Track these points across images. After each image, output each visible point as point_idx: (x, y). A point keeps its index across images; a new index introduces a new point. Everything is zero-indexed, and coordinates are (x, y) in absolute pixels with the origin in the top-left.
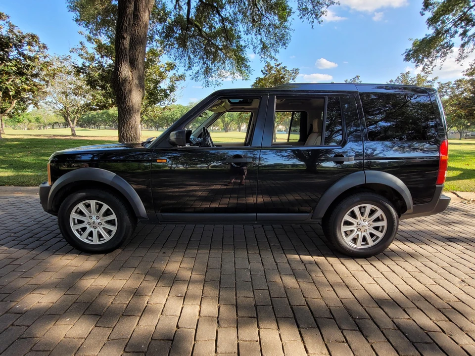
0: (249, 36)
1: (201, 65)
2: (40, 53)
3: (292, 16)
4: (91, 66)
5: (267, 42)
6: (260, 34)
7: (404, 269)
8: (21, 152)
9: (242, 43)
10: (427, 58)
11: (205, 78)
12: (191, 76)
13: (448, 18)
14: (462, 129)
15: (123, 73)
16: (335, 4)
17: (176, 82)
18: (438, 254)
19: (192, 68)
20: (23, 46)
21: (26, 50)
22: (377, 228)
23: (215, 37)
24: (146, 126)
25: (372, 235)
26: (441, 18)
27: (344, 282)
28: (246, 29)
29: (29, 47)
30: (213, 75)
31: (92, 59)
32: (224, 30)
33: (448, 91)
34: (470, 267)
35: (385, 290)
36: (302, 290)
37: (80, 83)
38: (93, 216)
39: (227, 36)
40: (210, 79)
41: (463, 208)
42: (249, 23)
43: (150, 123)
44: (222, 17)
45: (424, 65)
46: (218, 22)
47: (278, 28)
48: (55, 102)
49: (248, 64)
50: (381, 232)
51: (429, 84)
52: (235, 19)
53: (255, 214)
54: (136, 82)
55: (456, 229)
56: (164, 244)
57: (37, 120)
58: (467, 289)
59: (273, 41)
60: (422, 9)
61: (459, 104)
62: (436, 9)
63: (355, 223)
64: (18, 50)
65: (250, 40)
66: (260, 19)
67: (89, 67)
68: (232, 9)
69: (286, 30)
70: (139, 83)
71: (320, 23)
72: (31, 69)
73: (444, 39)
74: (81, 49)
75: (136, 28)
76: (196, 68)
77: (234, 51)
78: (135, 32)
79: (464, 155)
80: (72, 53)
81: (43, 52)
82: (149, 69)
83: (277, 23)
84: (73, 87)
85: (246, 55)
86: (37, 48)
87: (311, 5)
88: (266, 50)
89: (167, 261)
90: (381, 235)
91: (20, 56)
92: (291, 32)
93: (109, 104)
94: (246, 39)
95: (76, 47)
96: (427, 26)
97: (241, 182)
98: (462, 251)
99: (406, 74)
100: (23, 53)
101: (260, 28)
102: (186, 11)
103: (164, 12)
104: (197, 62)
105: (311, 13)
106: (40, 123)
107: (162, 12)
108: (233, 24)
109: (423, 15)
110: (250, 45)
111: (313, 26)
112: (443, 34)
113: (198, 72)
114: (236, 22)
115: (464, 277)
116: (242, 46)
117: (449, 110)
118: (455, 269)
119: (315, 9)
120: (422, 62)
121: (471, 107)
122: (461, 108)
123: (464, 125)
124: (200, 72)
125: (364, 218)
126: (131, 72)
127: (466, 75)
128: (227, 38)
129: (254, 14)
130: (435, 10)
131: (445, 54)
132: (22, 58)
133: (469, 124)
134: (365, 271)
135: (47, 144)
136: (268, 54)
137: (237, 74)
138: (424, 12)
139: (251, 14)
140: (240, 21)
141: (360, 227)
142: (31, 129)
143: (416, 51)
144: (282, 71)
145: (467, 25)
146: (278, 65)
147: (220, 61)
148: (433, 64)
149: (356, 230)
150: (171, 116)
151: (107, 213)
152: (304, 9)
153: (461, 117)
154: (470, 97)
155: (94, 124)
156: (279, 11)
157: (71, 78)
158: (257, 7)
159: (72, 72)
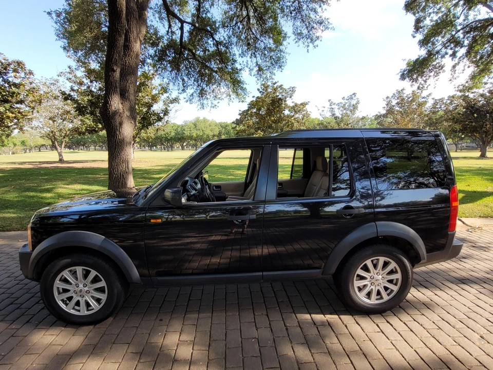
0: (245, 59)
1: (195, 87)
2: (26, 79)
3: (288, 40)
4: (80, 90)
5: (263, 64)
6: (255, 57)
7: (421, 325)
8: (4, 187)
9: (237, 66)
10: (421, 78)
11: (200, 100)
12: (185, 98)
13: (438, 39)
14: (458, 141)
15: (113, 106)
16: (330, 29)
17: (170, 105)
18: (454, 303)
19: (187, 91)
20: (8, 73)
21: (11, 77)
22: (391, 281)
23: (209, 60)
24: (139, 146)
25: (386, 289)
26: (432, 40)
27: (361, 350)
28: (240, 53)
29: (15, 74)
30: (208, 97)
31: (81, 83)
32: (218, 53)
33: (442, 106)
34: (487, 316)
35: (406, 357)
36: (317, 365)
37: (68, 108)
38: (80, 284)
39: (222, 59)
40: (205, 102)
41: (471, 238)
42: (244, 46)
43: (144, 142)
44: (216, 40)
45: (418, 84)
46: (212, 46)
47: (273, 51)
48: (42, 126)
49: (244, 86)
50: (396, 284)
51: (424, 100)
52: (229, 42)
53: (261, 273)
54: (127, 113)
55: (467, 266)
56: (160, 307)
57: (23, 143)
58: (487, 347)
59: (269, 64)
60: (413, 32)
61: (454, 119)
62: (426, 31)
63: (369, 277)
64: (3, 78)
65: (245, 63)
66: (255, 42)
67: (78, 90)
68: (226, 33)
69: (282, 54)
70: (131, 115)
71: (315, 48)
72: (16, 96)
73: (436, 59)
74: (70, 73)
75: (126, 59)
76: (190, 91)
77: (229, 73)
78: (126, 63)
79: (464, 174)
80: (60, 77)
81: (29, 78)
82: (141, 92)
83: (273, 46)
84: (61, 111)
85: (241, 78)
86: (23, 75)
87: (306, 30)
88: (261, 72)
89: (165, 332)
90: (395, 289)
91: (5, 83)
92: (287, 55)
93: (99, 128)
94: (241, 62)
95: (64, 71)
96: (419, 47)
97: (243, 231)
98: (476, 295)
99: (402, 91)
100: (8, 80)
101: (255, 51)
102: (179, 35)
103: (156, 37)
104: (191, 85)
105: (306, 38)
106: (25, 146)
107: (154, 37)
108: (227, 48)
109: (414, 37)
110: (246, 68)
111: (308, 50)
112: (435, 55)
113: (192, 95)
114: (231, 45)
115: (483, 332)
116: (237, 69)
117: (445, 126)
118: (473, 322)
119: (310, 34)
120: (416, 82)
121: (465, 122)
122: (455, 123)
123: (459, 137)
124: (195, 94)
125: (377, 271)
126: (122, 103)
127: (457, 91)
128: (222, 61)
129: (249, 37)
130: (425, 33)
131: (437, 74)
132: (7, 85)
133: (463, 136)
134: (383, 333)
135: (32, 175)
136: (265, 76)
137: (233, 96)
138: (415, 35)
139: (246, 38)
140: (235, 44)
141: (373, 281)
142: (17, 153)
143: (410, 71)
144: (279, 89)
145: (455, 46)
146: (274, 84)
147: (215, 83)
148: (428, 83)
149: (369, 285)
150: (165, 135)
151: (96, 280)
152: (299, 33)
153: (456, 132)
154: (463, 112)
155: (83, 145)
156: (274, 35)
157: (59, 103)
158: (251, 31)
159: (59, 97)
